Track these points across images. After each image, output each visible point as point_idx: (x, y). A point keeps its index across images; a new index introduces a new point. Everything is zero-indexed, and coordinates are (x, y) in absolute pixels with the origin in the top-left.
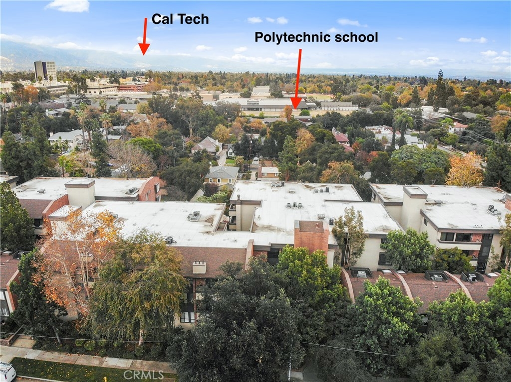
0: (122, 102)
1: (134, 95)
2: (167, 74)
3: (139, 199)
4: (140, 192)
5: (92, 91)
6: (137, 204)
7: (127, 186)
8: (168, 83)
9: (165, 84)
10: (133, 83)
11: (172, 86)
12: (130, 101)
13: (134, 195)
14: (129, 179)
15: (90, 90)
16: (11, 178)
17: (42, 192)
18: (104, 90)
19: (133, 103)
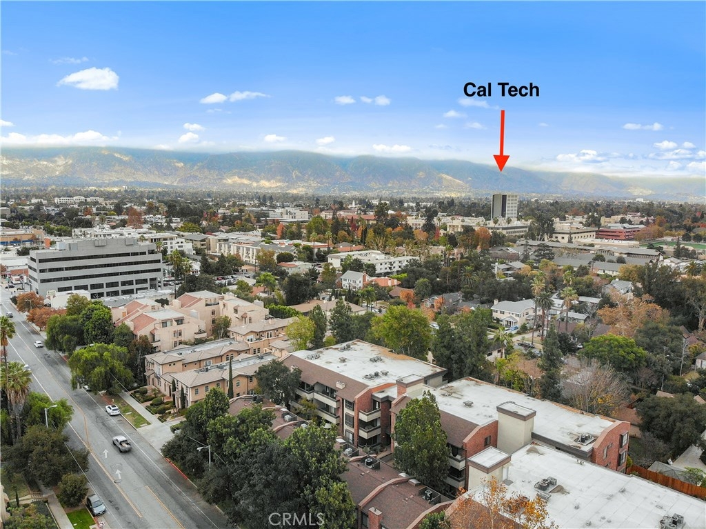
0: (599, 258)
1: (619, 246)
2: (677, 209)
3: (591, 457)
4: (596, 445)
5: (560, 236)
6: (588, 466)
7: (579, 426)
8: (676, 227)
9: (671, 227)
10: (620, 227)
11: (683, 232)
12: (611, 258)
13: (586, 448)
14: (584, 412)
15: (557, 235)
16: (438, 370)
17: (469, 405)
18: (577, 235)
19: (615, 260)
